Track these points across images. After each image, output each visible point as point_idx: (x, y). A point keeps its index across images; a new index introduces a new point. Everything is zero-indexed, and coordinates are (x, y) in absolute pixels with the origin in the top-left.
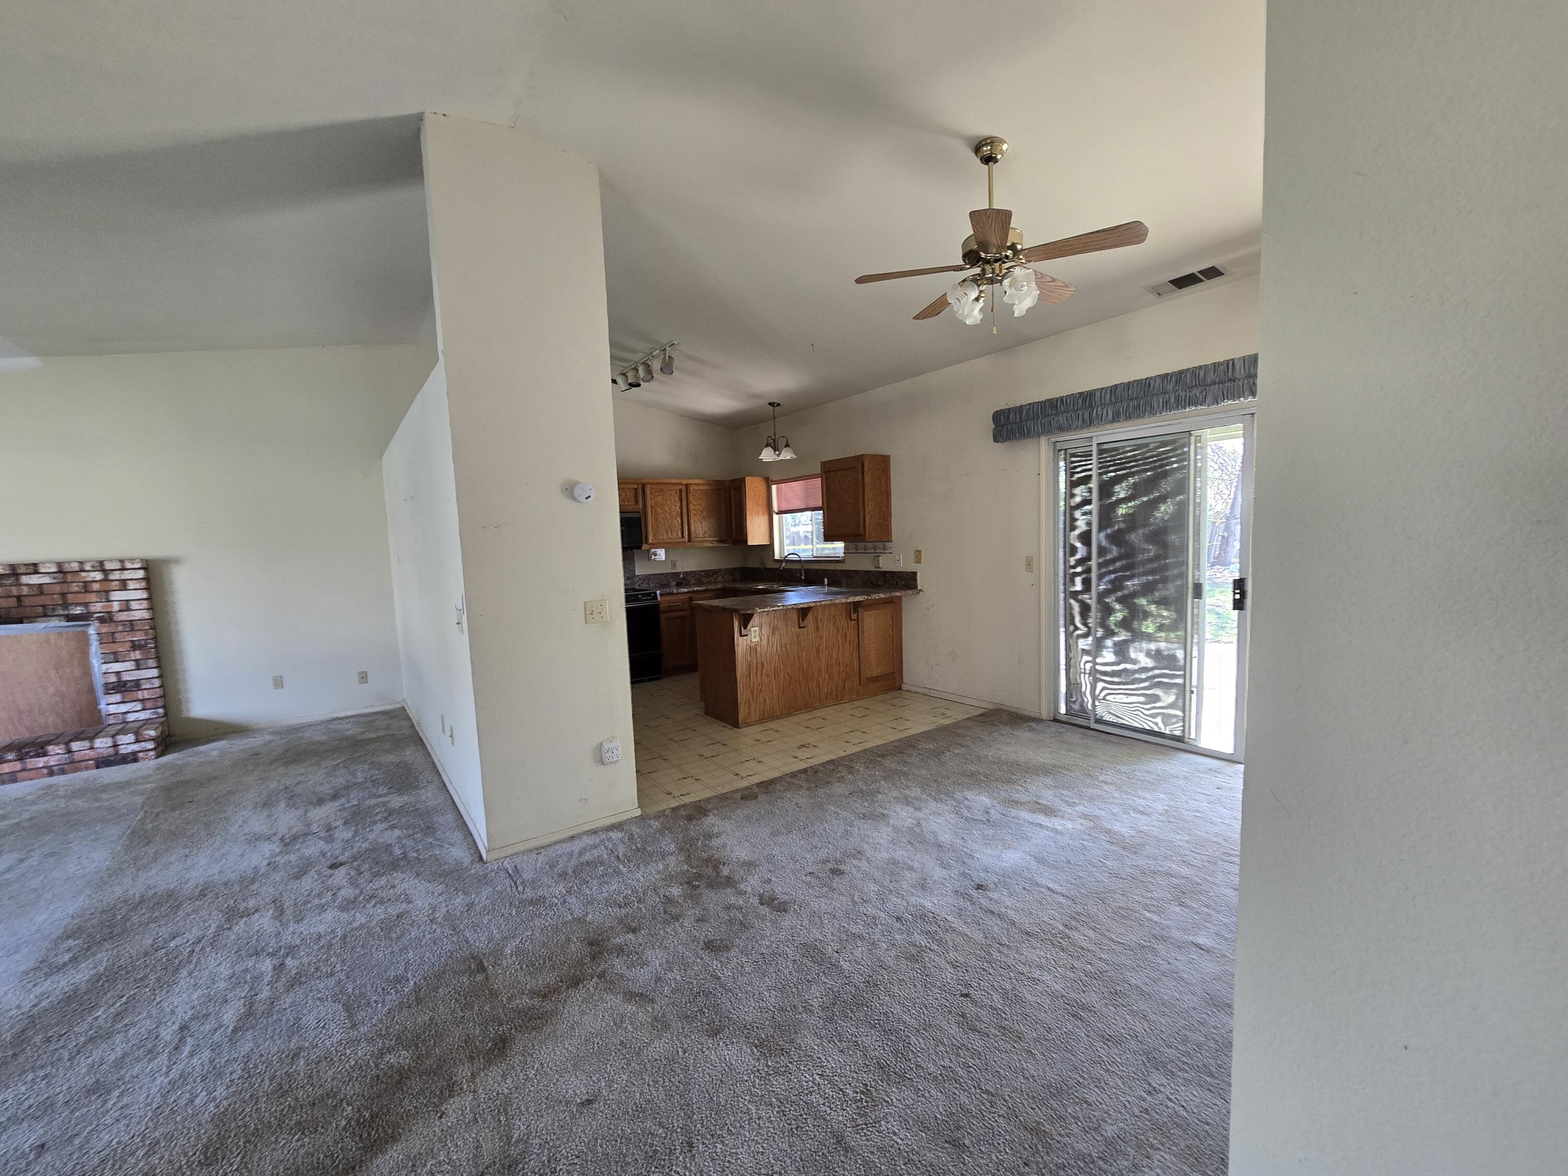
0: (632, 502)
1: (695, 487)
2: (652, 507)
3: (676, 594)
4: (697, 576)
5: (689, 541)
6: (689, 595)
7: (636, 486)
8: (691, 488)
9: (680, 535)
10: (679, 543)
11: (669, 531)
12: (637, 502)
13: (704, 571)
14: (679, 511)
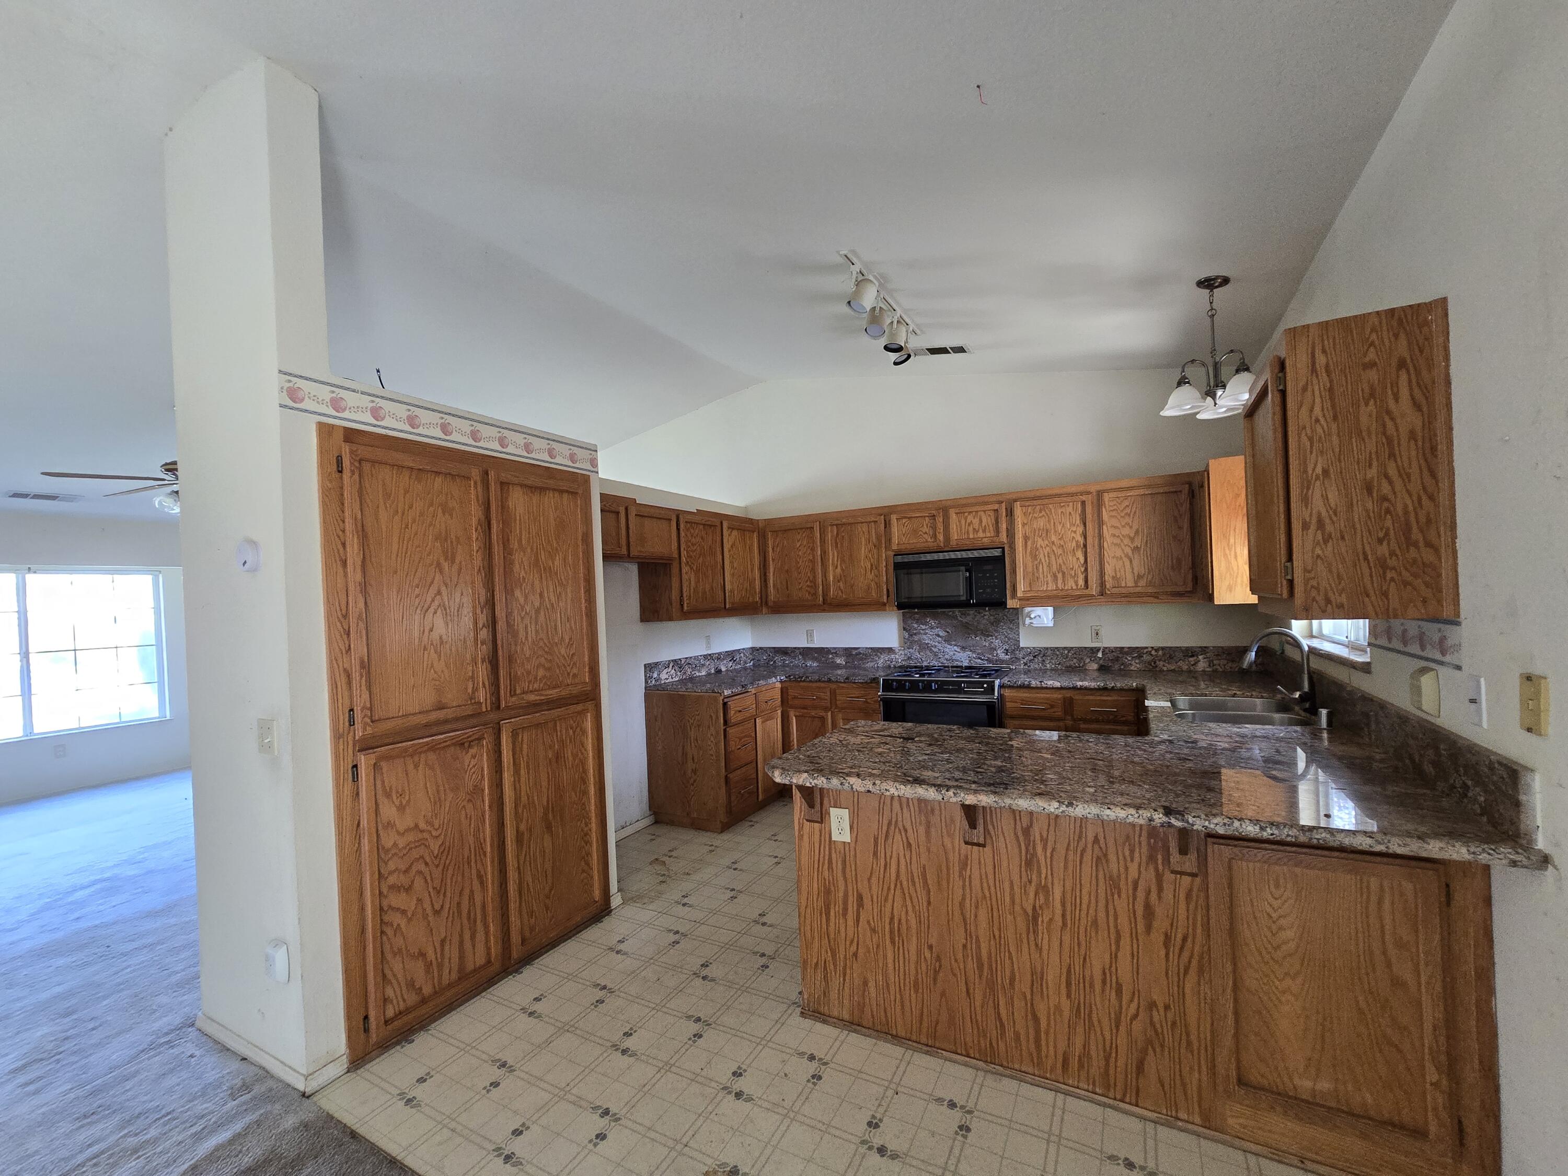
0: (990, 533)
1: (1112, 495)
2: (1026, 538)
3: (1037, 688)
4: (1146, 658)
5: (1102, 594)
6: (1068, 694)
7: (996, 507)
8: (1106, 497)
9: (1081, 582)
10: (1080, 597)
11: (1060, 576)
12: (997, 531)
13: (1163, 648)
14: (1081, 541)
